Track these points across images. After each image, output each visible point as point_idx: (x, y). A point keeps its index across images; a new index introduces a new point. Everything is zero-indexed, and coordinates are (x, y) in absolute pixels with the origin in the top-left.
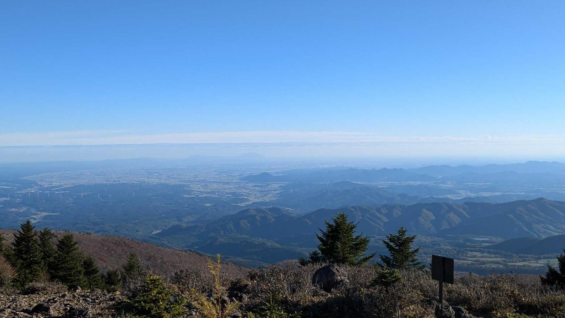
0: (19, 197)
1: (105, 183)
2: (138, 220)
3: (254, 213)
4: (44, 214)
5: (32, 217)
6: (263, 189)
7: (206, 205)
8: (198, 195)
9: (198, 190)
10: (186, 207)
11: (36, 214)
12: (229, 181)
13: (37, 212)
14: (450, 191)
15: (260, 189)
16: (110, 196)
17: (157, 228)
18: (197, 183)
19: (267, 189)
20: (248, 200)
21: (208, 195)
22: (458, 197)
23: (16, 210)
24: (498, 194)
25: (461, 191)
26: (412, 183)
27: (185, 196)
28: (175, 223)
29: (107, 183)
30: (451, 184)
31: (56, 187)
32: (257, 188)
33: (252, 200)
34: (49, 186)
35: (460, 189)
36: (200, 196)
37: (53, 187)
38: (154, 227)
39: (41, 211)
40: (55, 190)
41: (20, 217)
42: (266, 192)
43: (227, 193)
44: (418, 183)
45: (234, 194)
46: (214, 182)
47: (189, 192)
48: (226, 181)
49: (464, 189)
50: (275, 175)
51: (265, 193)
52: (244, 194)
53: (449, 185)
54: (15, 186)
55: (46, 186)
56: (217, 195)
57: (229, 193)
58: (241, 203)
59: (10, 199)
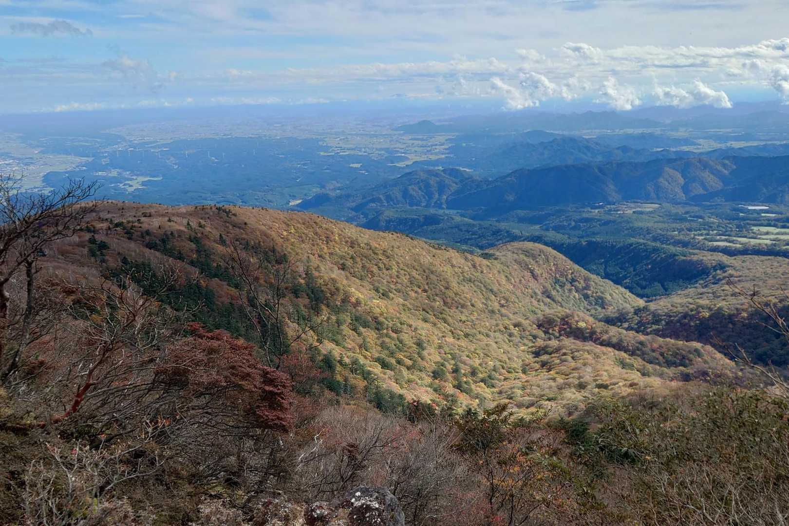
0: (106, 157)
1: (211, 136)
2: (267, 186)
3: (423, 176)
4: (142, 179)
5: (126, 182)
6: (424, 143)
7: (351, 165)
8: (339, 153)
9: (337, 146)
10: (325, 170)
11: (131, 180)
12: (377, 133)
13: (131, 176)
14: (687, 141)
15: (420, 142)
16: (224, 154)
17: (294, 197)
18: (334, 136)
19: (429, 144)
20: (407, 159)
21: (352, 152)
22: (698, 149)
23: (104, 174)
24: (755, 144)
25: (701, 141)
26: (630, 131)
27: (322, 153)
28: (316, 190)
29: (216, 137)
30: (685, 131)
31: (151, 143)
32: (416, 142)
33: (413, 158)
34: (141, 141)
35: (700, 138)
36: (341, 154)
37: (147, 143)
38: (290, 196)
39: (137, 175)
40: (151, 147)
41: (111, 183)
42: (429, 147)
43: (377, 149)
44: (639, 131)
45: (387, 150)
46: (357, 135)
47: (327, 148)
48: (372, 133)
49: (705, 138)
50: (437, 124)
51: (429, 149)
52: (400, 150)
53: (682, 133)
54: (97, 142)
55: (136, 142)
56: (364, 152)
57: (381, 149)
58: (398, 162)
59: (93, 160)
